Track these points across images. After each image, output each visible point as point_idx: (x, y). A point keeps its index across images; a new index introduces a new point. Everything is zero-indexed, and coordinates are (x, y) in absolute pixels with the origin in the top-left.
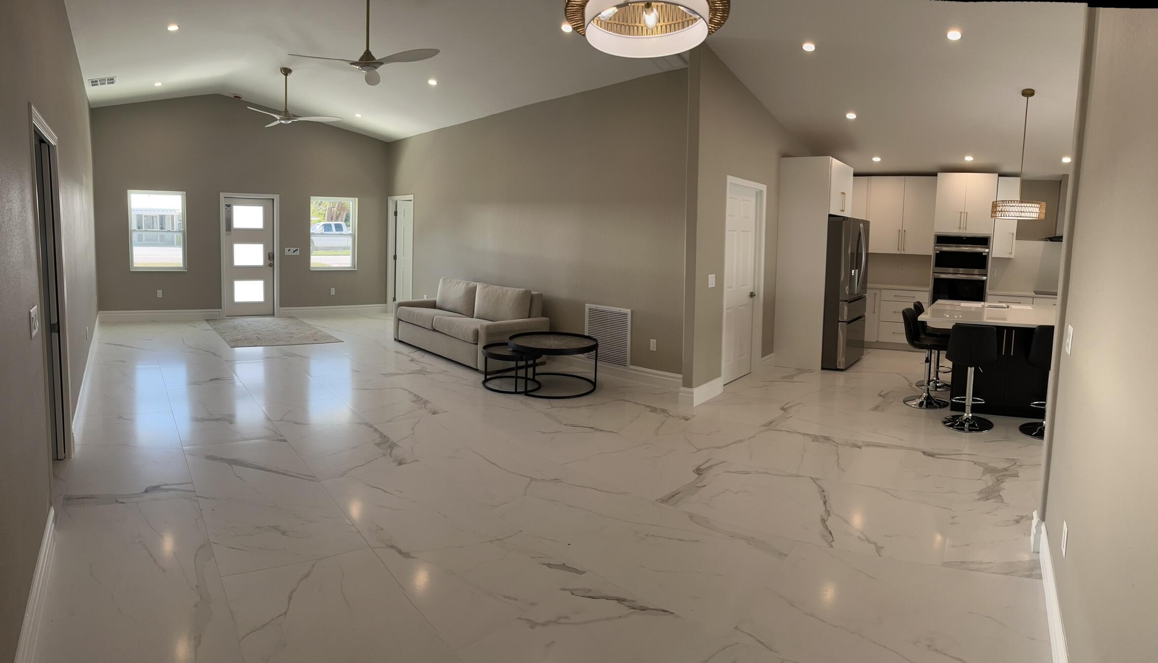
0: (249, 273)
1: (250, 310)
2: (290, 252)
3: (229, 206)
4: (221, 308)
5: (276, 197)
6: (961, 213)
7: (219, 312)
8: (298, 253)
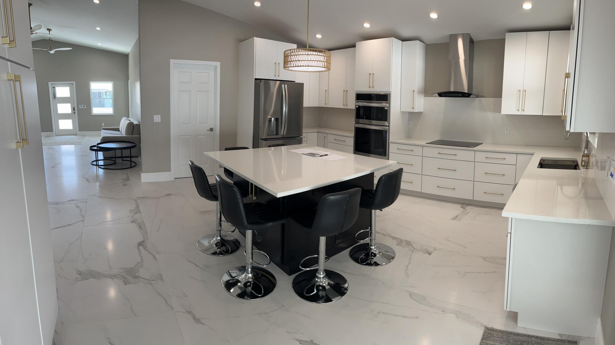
0: (65, 116)
1: (66, 133)
2: (81, 107)
3: (54, 87)
4: (53, 132)
5: (74, 83)
6: (370, 74)
7: (52, 133)
8: (85, 107)
